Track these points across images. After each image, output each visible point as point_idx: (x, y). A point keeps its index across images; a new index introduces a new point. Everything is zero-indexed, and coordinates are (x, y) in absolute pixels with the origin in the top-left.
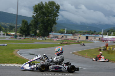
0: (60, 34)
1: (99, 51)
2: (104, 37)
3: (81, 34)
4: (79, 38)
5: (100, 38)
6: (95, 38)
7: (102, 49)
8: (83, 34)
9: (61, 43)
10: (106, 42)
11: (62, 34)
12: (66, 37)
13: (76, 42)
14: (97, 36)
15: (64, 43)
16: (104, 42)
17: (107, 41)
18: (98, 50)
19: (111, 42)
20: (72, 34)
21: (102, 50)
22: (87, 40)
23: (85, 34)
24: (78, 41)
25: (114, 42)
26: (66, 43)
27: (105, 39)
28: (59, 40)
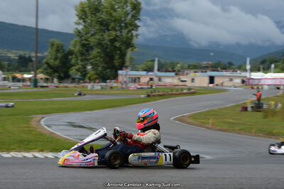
0: (144, 73)
1: (242, 111)
2: (252, 77)
3: (195, 72)
4: (193, 80)
5: (245, 79)
6: (231, 80)
7: (249, 106)
8: (202, 72)
9: (149, 96)
10: (258, 88)
11: (150, 73)
12: (160, 80)
13: (185, 91)
14: (235, 74)
15: (154, 96)
16: (253, 88)
17: (262, 85)
18: (240, 109)
19: (270, 89)
20: (174, 71)
21: (249, 109)
22: (211, 85)
23: (206, 72)
24: (190, 89)
25: (278, 88)
26: (160, 95)
27: (256, 82)
28: (141, 88)
